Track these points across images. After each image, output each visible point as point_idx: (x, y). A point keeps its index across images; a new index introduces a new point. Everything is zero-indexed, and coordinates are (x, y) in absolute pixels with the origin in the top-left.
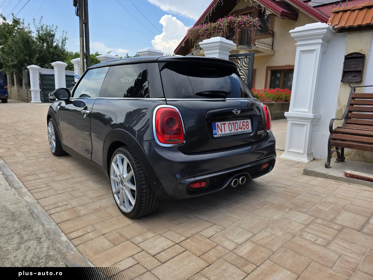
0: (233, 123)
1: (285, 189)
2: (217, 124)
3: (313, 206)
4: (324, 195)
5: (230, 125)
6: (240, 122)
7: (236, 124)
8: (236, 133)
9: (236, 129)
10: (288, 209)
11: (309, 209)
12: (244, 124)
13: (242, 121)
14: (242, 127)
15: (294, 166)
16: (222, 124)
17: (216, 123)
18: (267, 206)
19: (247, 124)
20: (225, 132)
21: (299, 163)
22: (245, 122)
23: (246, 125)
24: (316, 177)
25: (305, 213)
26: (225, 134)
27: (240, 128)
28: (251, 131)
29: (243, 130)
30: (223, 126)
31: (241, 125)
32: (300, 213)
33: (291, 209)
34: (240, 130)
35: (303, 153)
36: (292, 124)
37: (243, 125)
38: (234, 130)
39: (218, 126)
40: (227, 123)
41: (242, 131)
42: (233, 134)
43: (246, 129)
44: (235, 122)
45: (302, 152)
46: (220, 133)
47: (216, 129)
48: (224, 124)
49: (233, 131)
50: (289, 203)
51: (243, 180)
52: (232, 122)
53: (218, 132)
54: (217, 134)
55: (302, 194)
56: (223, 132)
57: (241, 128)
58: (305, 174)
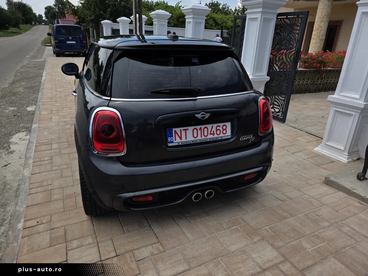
0: (201, 129)
1: (281, 202)
2: (175, 131)
3: (296, 240)
4: (326, 224)
5: (195, 131)
6: (212, 127)
7: (206, 130)
8: (203, 140)
9: (204, 136)
10: (259, 238)
11: (287, 244)
12: (218, 128)
13: (215, 125)
14: (215, 132)
15: (322, 166)
16: (182, 130)
17: (174, 129)
18: (238, 227)
19: (224, 127)
20: (186, 139)
21: (334, 162)
22: (221, 127)
23: (222, 130)
24: (338, 190)
25: (277, 249)
26: (185, 142)
27: (211, 134)
28: (230, 137)
29: (216, 136)
30: (183, 132)
31: (214, 129)
32: (270, 247)
33: (263, 239)
34: (210, 136)
35: (343, 150)
36: (336, 111)
37: (217, 130)
38: (201, 137)
39: (176, 132)
40: (191, 129)
41: (214, 137)
42: (199, 142)
43: (222, 135)
44: (203, 127)
45: (342, 148)
46: (178, 140)
47: (172, 136)
48: (185, 130)
49: (199, 138)
50: (268, 228)
51: (209, 194)
52: (198, 127)
53: (175, 140)
54: (174, 141)
55: (296, 216)
56: (184, 139)
57: (213, 134)
58: (325, 183)
